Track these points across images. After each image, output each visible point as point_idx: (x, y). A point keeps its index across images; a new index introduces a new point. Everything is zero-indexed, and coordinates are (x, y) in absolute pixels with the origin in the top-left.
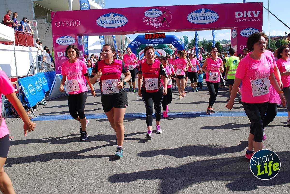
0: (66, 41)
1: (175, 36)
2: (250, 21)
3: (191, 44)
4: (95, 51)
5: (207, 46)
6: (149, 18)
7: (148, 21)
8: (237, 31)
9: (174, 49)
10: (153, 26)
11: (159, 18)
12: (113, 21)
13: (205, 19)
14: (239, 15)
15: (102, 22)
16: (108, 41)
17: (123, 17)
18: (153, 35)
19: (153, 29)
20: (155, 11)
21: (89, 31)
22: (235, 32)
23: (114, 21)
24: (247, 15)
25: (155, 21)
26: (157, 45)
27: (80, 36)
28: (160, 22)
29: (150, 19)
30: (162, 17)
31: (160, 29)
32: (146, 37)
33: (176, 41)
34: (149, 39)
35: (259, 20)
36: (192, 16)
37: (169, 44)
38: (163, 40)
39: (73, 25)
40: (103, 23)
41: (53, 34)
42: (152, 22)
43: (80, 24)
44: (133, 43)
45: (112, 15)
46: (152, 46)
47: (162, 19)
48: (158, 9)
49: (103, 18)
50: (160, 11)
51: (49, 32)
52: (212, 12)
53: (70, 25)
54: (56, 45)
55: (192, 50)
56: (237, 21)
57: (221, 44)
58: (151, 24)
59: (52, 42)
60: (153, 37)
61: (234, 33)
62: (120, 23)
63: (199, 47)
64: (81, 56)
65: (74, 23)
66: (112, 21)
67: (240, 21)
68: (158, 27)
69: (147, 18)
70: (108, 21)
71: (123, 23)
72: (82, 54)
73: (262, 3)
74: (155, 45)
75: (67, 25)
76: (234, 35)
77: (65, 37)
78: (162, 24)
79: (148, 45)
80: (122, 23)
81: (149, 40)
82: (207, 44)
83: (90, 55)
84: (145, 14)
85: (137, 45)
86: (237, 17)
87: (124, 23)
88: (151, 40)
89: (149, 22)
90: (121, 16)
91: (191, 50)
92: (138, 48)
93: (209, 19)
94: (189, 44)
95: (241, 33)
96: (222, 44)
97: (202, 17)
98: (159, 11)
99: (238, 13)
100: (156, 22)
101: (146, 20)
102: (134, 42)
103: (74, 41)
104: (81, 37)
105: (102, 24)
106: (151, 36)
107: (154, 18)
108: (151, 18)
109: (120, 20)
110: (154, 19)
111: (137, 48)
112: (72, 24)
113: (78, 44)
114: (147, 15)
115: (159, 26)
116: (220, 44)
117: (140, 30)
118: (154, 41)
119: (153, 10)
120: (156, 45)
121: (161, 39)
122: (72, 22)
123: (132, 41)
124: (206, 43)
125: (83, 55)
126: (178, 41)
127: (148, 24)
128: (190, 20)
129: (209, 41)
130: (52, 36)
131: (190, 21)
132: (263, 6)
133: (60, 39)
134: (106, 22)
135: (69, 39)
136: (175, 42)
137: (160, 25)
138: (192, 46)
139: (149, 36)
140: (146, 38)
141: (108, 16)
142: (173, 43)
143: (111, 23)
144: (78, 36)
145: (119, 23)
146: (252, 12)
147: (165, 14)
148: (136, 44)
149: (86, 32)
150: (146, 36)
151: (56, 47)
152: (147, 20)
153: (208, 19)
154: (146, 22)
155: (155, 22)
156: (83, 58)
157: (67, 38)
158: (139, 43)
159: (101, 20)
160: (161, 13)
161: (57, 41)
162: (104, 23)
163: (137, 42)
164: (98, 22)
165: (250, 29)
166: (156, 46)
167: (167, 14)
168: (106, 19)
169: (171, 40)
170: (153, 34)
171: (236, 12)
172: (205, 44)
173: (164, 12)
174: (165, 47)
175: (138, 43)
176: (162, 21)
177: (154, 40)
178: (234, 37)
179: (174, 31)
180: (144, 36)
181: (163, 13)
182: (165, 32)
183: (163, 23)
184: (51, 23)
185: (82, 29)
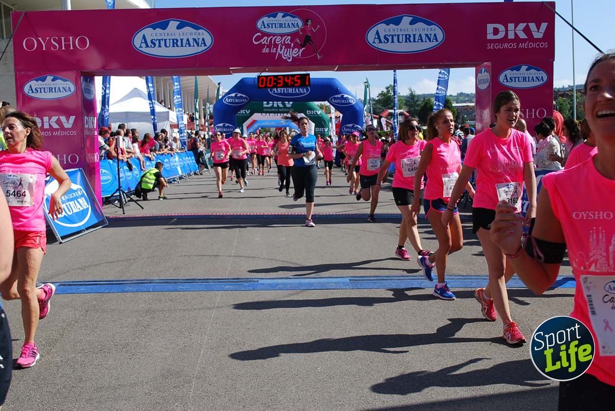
0: (51, 90)
1: (336, 82)
2: (523, 49)
3: (378, 102)
4: (129, 116)
5: (419, 108)
6: (268, 35)
7: (267, 42)
8: (491, 73)
9: (333, 116)
10: (280, 55)
11: (293, 35)
12: (175, 41)
13: (410, 41)
14: (496, 31)
15: (146, 42)
16: (164, 92)
17: (201, 31)
18: (280, 79)
19: (279, 63)
20: (283, 17)
21: (114, 65)
22: (486, 75)
23: (180, 41)
24: (515, 33)
25: (285, 44)
26: (291, 103)
27: (89, 78)
28: (296, 46)
29: (272, 38)
30: (301, 33)
31: (296, 63)
32: (260, 83)
33: (339, 96)
34: (271, 88)
35: (545, 45)
36: (377, 33)
37: (323, 103)
38: (307, 91)
39: (72, 48)
40: (149, 44)
41: (16, 70)
42: (276, 46)
43: (87, 46)
44: (229, 98)
45: (173, 24)
46: (278, 105)
47: (302, 39)
48: (291, 13)
49: (149, 33)
50: (296, 19)
51: (6, 64)
52: (429, 24)
53: (63, 48)
54: (24, 99)
55: (381, 117)
56: (490, 47)
57: (453, 105)
58: (274, 51)
59: (14, 90)
60: (280, 83)
61: (483, 77)
62: (194, 46)
63: (398, 111)
64: (89, 129)
65: (74, 42)
66: (173, 40)
67: (498, 46)
68: (291, 58)
69: (265, 34)
70: (162, 40)
71: (203, 45)
72: (93, 123)
73: (553, 4)
74: (287, 102)
75: (55, 47)
76: (484, 81)
77: (49, 78)
78: (301, 51)
79: (268, 104)
80: (200, 47)
81: (271, 92)
82: (420, 102)
83: (114, 127)
84: (259, 24)
85: (240, 103)
86: (490, 36)
87: (205, 45)
88: (276, 92)
89: (269, 46)
90: (197, 28)
91: (378, 116)
92: (242, 112)
93: (422, 41)
94: (374, 102)
95: (502, 78)
96: (457, 103)
97: (404, 36)
98: (294, 17)
99: (494, 28)
100: (288, 46)
101: (262, 40)
102: (230, 95)
103: (73, 88)
104: (92, 80)
105: (147, 46)
106: (272, 80)
107: (282, 35)
108: (274, 35)
109: (194, 39)
110: (282, 39)
111: (240, 111)
112: (67, 46)
113: (83, 96)
114: (263, 27)
115: (294, 56)
116: (451, 103)
117: (247, 65)
118: (284, 94)
119: (280, 15)
120: (289, 104)
121: (300, 89)
122: (67, 40)
123: (227, 91)
124: (417, 101)
125: (95, 127)
126: (345, 96)
127: (265, 50)
128: (374, 42)
129: (424, 96)
130: (14, 74)
131: (374, 44)
132: (556, 11)
133: (33, 84)
134: (157, 43)
135: (59, 83)
136: (336, 96)
137: (296, 53)
138: (380, 109)
139: (268, 81)
140: (260, 86)
141: (164, 26)
142: (331, 100)
143: (171, 45)
144: (82, 78)
145: (192, 45)
146: (527, 27)
147: (309, 26)
148: (237, 100)
149: (104, 67)
150: (260, 81)
151: (24, 104)
152: (264, 41)
153: (418, 42)
154: (262, 46)
155: (283, 45)
156: (96, 133)
157: (53, 80)
158: (244, 98)
159: (144, 37)
160: (300, 24)
161: (26, 89)
162: (153, 46)
163: (239, 95)
164: (137, 41)
165: (524, 68)
166: (288, 106)
167: (314, 26)
168: (158, 34)
169: (329, 91)
170: (279, 77)
171: (488, 25)
172: (413, 103)
173: (307, 21)
174: (311, 109)
175: (241, 96)
176: (301, 44)
177: (284, 90)
178: (483, 87)
179: (333, 70)
180: (256, 80)
181: (305, 24)
182: (308, 72)
183: (304, 48)
184: (12, 39)
185: (94, 60)
